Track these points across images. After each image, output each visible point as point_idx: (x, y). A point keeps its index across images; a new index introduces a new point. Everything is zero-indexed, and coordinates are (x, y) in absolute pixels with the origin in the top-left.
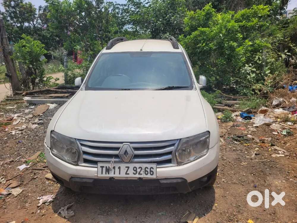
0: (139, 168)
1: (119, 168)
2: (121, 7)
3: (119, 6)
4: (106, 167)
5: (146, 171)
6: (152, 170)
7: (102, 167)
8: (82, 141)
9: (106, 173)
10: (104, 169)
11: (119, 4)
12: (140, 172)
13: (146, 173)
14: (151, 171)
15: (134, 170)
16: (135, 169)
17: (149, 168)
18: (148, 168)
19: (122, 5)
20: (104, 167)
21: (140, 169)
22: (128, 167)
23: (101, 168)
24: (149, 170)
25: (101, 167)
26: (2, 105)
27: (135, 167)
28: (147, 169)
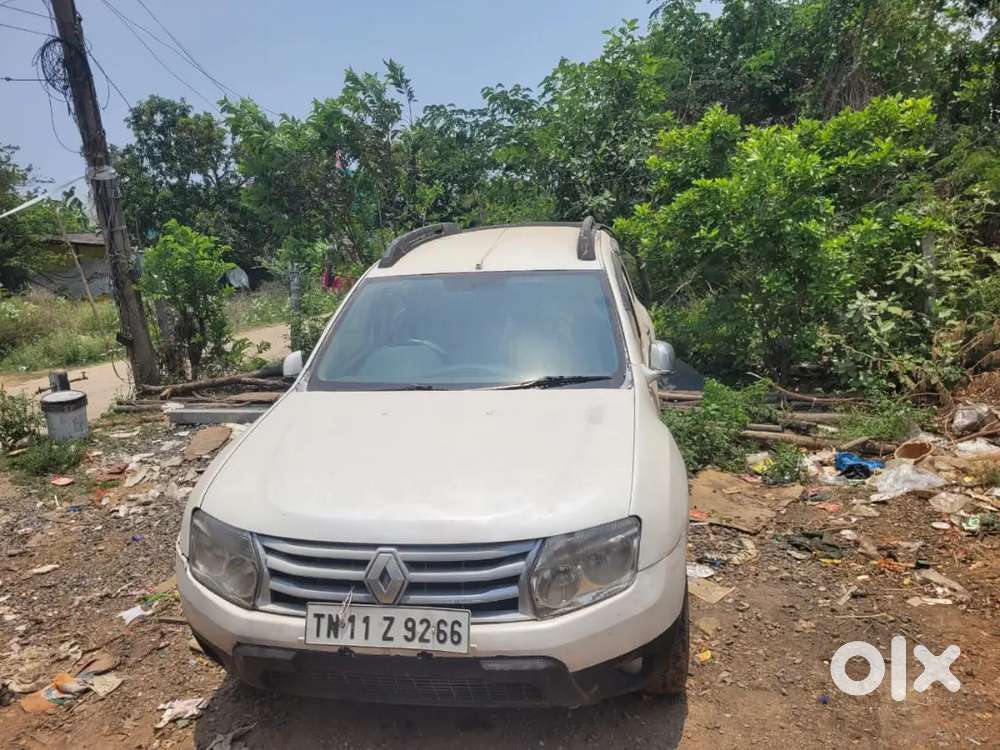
0: (422, 622)
1: (366, 620)
2: (471, 119)
3: (463, 117)
4: (330, 616)
5: (440, 631)
6: (456, 628)
7: (319, 616)
8: (267, 539)
9: (329, 636)
10: (325, 623)
11: (463, 111)
12: (423, 634)
13: (442, 637)
14: (453, 632)
15: (406, 626)
16: (410, 625)
17: (449, 623)
18: (446, 624)
19: (472, 112)
20: (323, 616)
21: (425, 625)
22: (391, 620)
23: (316, 620)
24: (448, 630)
25: (316, 615)
26: (102, 426)
27: (410, 620)
28: (442, 627)
